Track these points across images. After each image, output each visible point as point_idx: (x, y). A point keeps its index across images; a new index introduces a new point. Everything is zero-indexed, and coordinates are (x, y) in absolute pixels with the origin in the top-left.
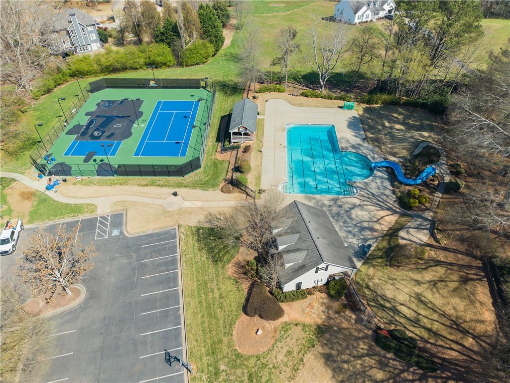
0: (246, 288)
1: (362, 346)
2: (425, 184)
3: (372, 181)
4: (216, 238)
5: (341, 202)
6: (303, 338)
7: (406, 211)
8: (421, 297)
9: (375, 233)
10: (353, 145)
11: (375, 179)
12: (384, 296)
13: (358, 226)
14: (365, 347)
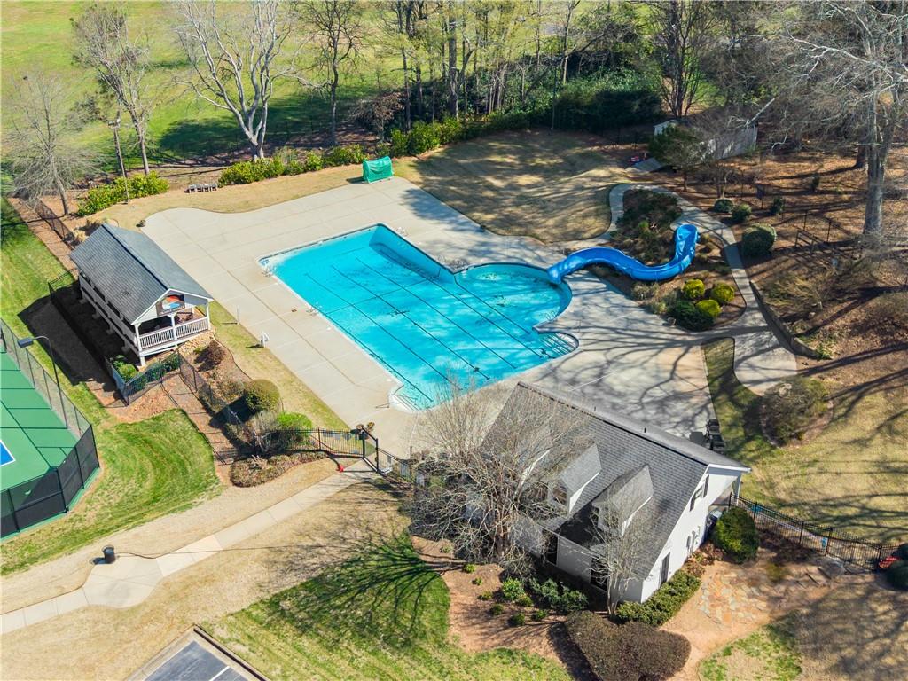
0: (547, 653)
1: (881, 609)
2: (698, 263)
3: (585, 304)
4: (351, 595)
5: (565, 372)
6: (766, 669)
7: (706, 332)
8: (888, 465)
9: (694, 401)
10: (471, 251)
11: (585, 299)
12: (827, 500)
13: (648, 403)
14: (886, 607)
